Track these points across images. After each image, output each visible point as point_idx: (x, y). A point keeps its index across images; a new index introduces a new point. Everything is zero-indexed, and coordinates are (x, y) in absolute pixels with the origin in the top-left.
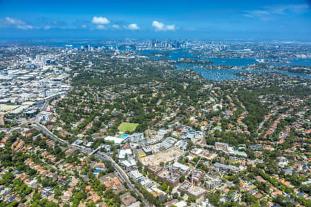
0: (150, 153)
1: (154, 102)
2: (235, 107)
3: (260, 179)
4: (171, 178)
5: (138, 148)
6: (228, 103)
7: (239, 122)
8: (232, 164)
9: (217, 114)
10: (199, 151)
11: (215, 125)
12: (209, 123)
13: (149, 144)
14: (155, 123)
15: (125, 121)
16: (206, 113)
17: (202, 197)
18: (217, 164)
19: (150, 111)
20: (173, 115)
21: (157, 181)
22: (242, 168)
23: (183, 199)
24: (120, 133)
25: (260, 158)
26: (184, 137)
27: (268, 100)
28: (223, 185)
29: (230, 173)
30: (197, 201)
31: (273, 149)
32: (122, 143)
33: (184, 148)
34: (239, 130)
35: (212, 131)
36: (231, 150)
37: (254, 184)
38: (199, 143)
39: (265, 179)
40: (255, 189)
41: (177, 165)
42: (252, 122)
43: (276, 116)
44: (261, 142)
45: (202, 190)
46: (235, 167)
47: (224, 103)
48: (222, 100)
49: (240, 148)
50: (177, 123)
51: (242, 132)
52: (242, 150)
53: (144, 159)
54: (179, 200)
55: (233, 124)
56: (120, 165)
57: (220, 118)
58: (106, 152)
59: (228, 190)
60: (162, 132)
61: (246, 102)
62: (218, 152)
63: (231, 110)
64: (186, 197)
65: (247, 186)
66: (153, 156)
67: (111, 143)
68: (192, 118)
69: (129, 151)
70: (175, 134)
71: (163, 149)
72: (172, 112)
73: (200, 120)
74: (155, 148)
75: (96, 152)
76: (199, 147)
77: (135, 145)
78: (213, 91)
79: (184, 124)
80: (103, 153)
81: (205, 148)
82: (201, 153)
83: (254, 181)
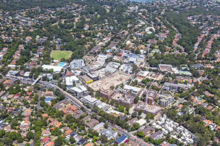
0: (97, 79)
1: (80, 27)
2: (167, 29)
3: (207, 93)
4: (125, 99)
5: (82, 74)
6: (160, 25)
7: (175, 44)
8: (180, 83)
9: (152, 37)
10: (146, 73)
11: (152, 48)
12: (146, 46)
13: (93, 70)
14: (90, 49)
15: (55, 49)
16: (140, 37)
17: (159, 114)
18: (166, 84)
19: (79, 37)
20: (107, 40)
21: (112, 104)
22: (190, 86)
23: (141, 118)
24: (54, 61)
25: (204, 76)
26: (125, 61)
27: (197, 21)
28: (175, 102)
29: (180, 91)
30: (155, 118)
31: (213, 67)
32: (62, 71)
33: (130, 71)
34: (177, 52)
35: (151, 54)
36: (175, 70)
37: (203, 98)
38: (142, 66)
39: (212, 94)
40: (205, 102)
41: (127, 87)
42: (187, 44)
43: (208, 36)
44: (201, 61)
45: (158, 108)
46: (183, 85)
47: (154, 25)
48: (153, 23)
49: (183, 68)
50: (115, 48)
51: (180, 54)
52: (186, 70)
53: (91, 84)
54: (139, 118)
55: (170, 46)
56: (69, 92)
57: (156, 42)
58: (48, 81)
59: (181, 106)
60: (102, 58)
61: (177, 24)
62: (163, 73)
63: (164, 32)
64: (143, 115)
65: (198, 100)
66: (100, 81)
67: (51, 71)
68: (128, 42)
69: (75, 78)
70: (115, 58)
71: (108, 74)
72: (104, 37)
73: (136, 43)
75: (38, 82)
76: (144, 69)
77: (79, 72)
78: (140, 14)
79: (122, 48)
80: (46, 83)
81: (150, 70)
82: (148, 75)
83: (203, 96)
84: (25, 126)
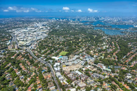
0: (68, 65)
1: (78, 43)
2: (114, 47)
3: (114, 83)
4: (72, 77)
5: (64, 62)
6: (112, 45)
7: (114, 55)
8: (102, 75)
9: (104, 50)
10: (89, 66)
11: (101, 55)
12: (99, 54)
13: (69, 61)
14: (75, 52)
15: (63, 51)
16: (99, 49)
17: (84, 88)
18: (95, 74)
19: (75, 47)
20: (84, 49)
21: (67, 78)
22: (106, 77)
23: (75, 88)
24: (59, 55)
25: (117, 73)
26: (84, 60)
27: (132, 45)
28: (95, 83)
29: (100, 78)
30: (81, 89)
31: (126, 69)
32: (58, 60)
33: (83, 64)
34: (113, 59)
35: (99, 58)
36: (104, 68)
37: (110, 85)
38: (90, 63)
39: (116, 84)
40: (110, 87)
41: (77, 72)
42: (120, 56)
43: (134, 53)
44: (121, 65)
45: (85, 85)
47: (109, 45)
48: (109, 44)
49: (109, 67)
50: (84, 53)
52: (110, 68)
53: (64, 67)
54: (73, 87)
55: (111, 55)
56: (54, 69)
57: (105, 52)
58: (50, 63)
59: (96, 86)
60: (76, 56)
61: (121, 46)
62: (98, 68)
63: (112, 49)
64: (77, 87)
65: (106, 85)
66: (69, 67)
67: (54, 60)
68: (91, 51)
69: (59, 64)
70: (81, 58)
71: (74, 64)
72: (84, 48)
73: (95, 52)
74: (70, 63)
75: (46, 63)
78: (106, 40)
79: (87, 54)
80: (49, 64)
81: (93, 65)
82: (90, 68)
83: (110, 84)
84: (28, 81)
